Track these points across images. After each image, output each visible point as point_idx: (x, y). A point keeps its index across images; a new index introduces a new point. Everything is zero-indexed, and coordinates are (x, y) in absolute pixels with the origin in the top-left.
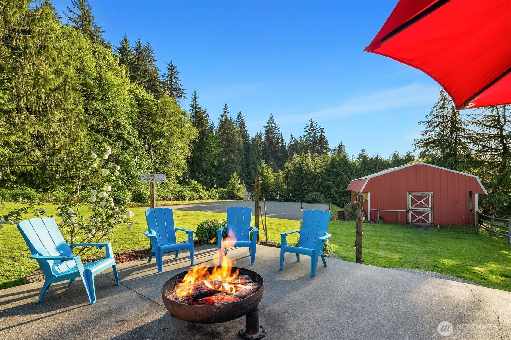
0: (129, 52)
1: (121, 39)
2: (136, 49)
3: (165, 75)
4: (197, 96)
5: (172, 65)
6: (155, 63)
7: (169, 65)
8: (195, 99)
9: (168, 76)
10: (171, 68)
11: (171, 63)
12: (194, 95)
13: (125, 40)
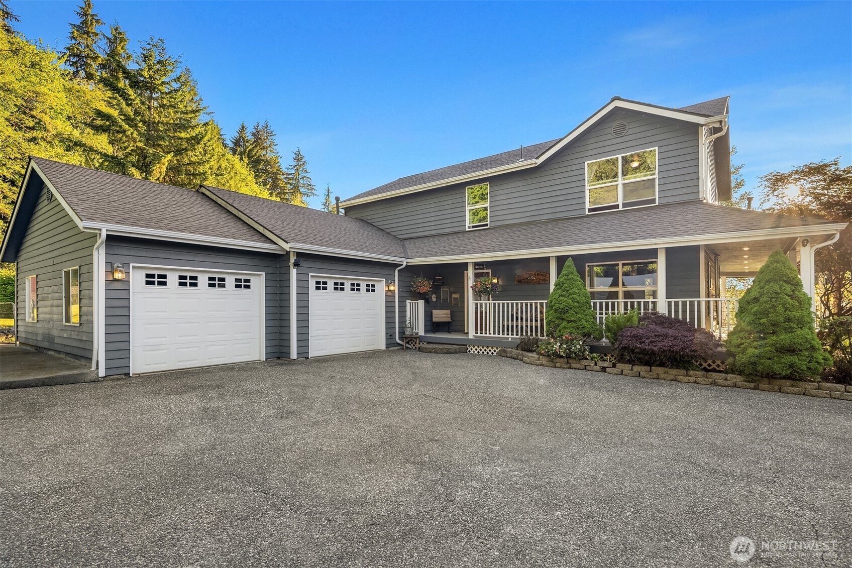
0: (247, 142)
1: (238, 128)
2: (254, 135)
3: (290, 167)
4: (331, 190)
5: (300, 154)
6: (276, 147)
7: (296, 154)
8: (328, 195)
9: (294, 167)
10: (298, 157)
11: (298, 151)
12: (327, 189)
13: (243, 127)
